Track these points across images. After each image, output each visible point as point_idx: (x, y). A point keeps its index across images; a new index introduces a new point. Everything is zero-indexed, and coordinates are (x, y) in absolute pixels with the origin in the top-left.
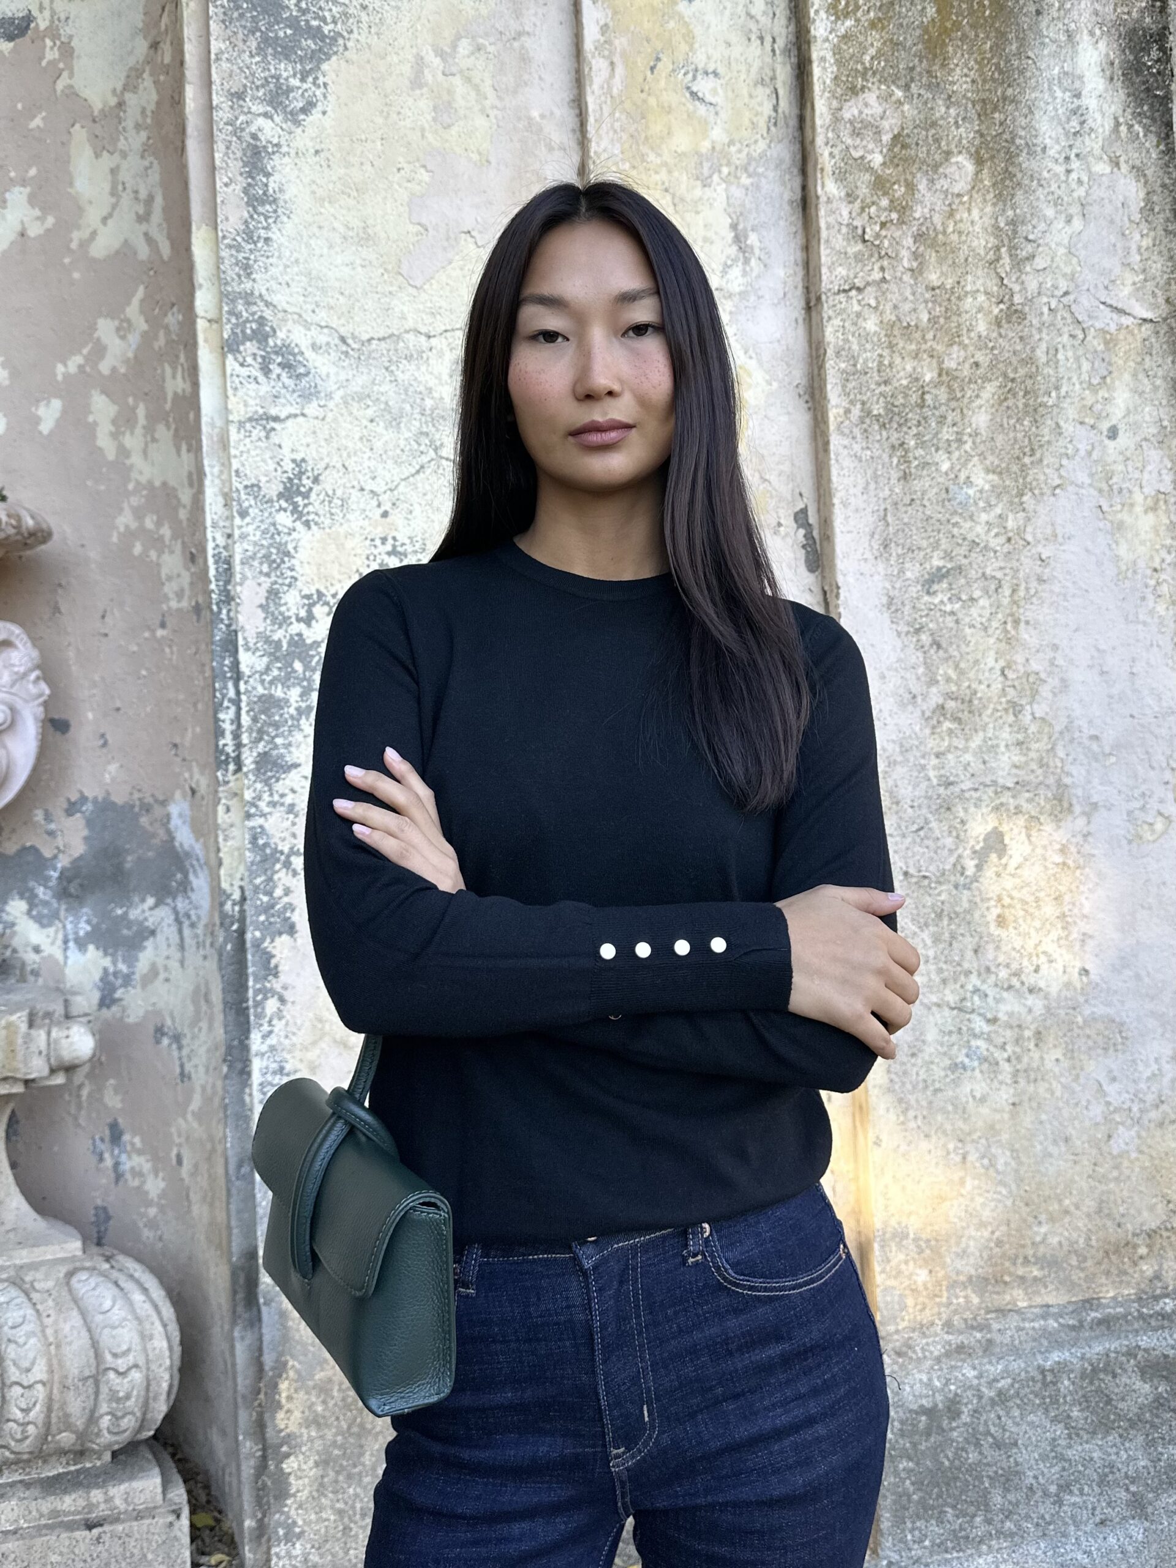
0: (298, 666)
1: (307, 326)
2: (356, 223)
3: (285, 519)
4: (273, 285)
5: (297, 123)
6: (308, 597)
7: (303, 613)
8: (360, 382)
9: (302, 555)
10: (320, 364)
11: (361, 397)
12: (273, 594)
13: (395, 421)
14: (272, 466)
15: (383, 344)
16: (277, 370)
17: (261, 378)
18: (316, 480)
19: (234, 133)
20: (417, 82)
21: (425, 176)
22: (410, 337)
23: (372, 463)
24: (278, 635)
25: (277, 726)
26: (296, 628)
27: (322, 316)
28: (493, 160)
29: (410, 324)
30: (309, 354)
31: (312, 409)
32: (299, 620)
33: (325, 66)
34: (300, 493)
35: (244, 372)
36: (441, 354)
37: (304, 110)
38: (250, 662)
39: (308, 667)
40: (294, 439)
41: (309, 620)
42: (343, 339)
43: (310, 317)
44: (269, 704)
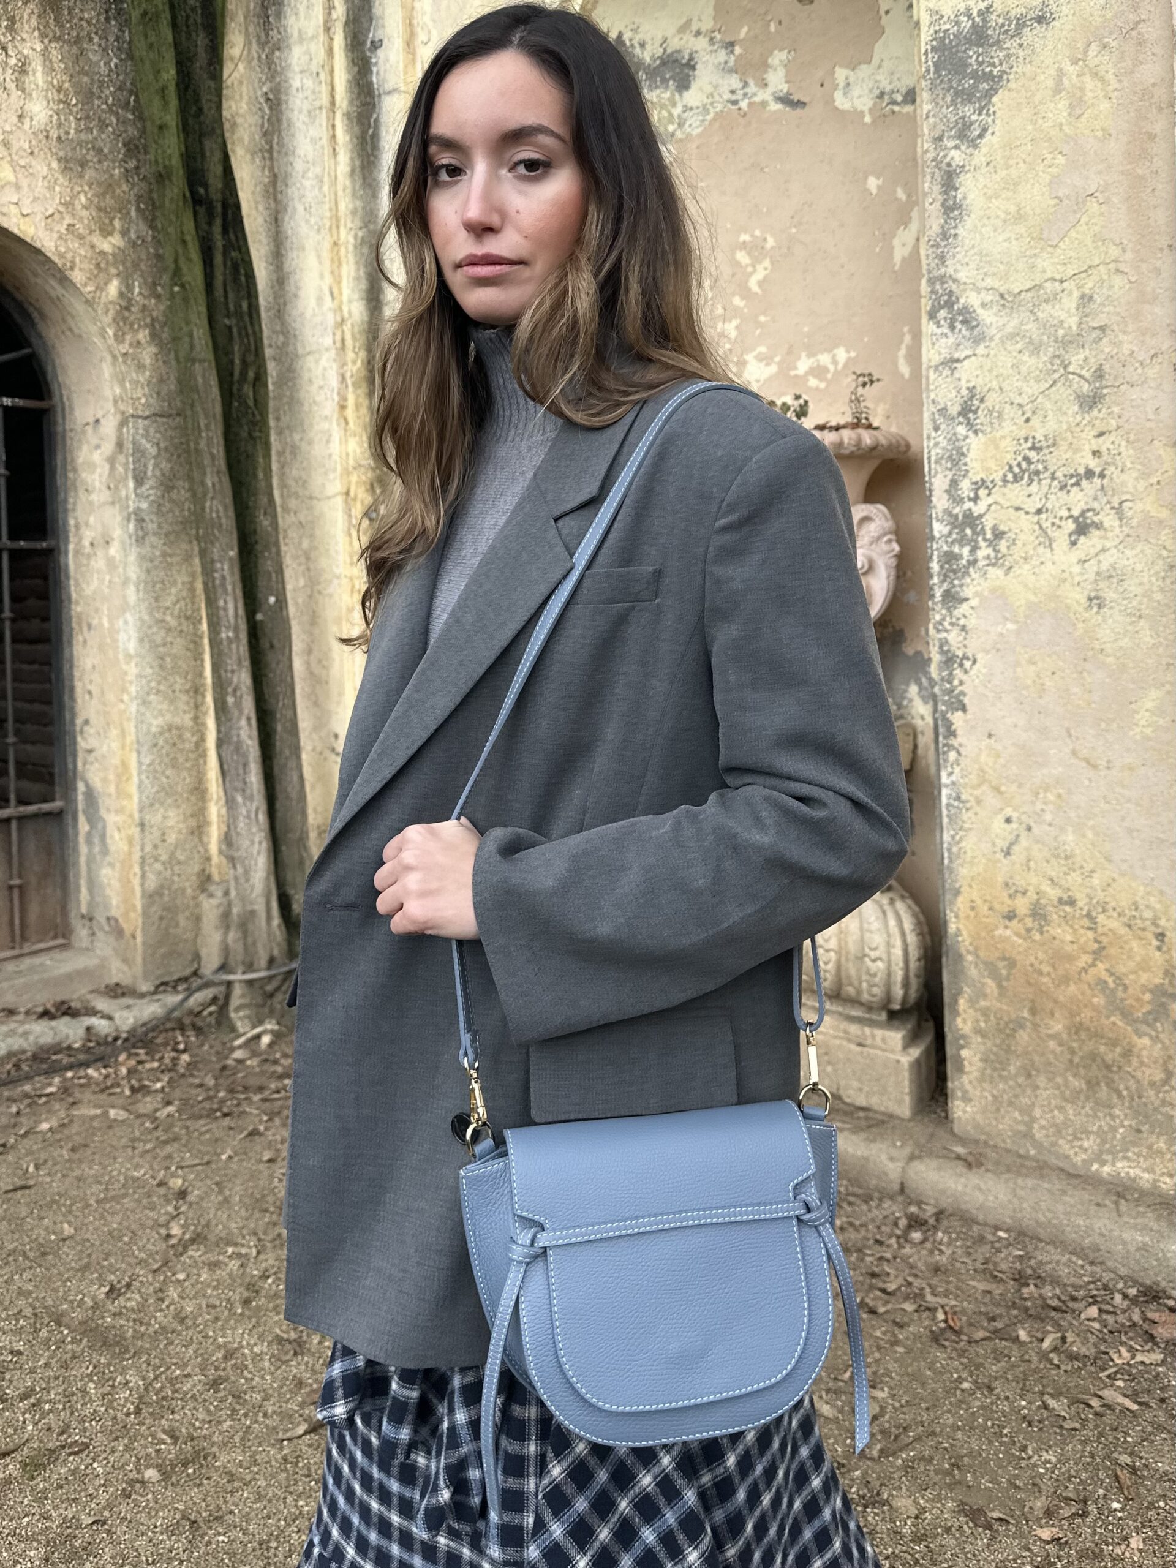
0: (968, 531)
1: (978, 291)
2: (1013, 209)
3: (962, 430)
4: (959, 267)
5: (975, 146)
6: (976, 483)
7: (972, 495)
8: (1012, 325)
9: (972, 455)
10: (986, 316)
11: (1012, 336)
12: (954, 483)
13: (1036, 349)
14: (954, 393)
15: (1029, 295)
16: (958, 326)
17: (950, 334)
18: (982, 400)
19: (936, 166)
20: (1058, 89)
21: (1061, 159)
23: (1019, 384)
24: (957, 510)
25: (955, 572)
26: (968, 505)
27: (989, 282)
28: (1114, 133)
29: (1049, 275)
30: (980, 311)
31: (981, 350)
32: (970, 499)
33: (994, 99)
34: (971, 411)
35: (939, 331)
36: (1070, 294)
37: (980, 136)
38: (939, 528)
39: (974, 532)
40: (969, 373)
41: (975, 499)
42: (1002, 296)
43: (981, 284)
44: (950, 558)
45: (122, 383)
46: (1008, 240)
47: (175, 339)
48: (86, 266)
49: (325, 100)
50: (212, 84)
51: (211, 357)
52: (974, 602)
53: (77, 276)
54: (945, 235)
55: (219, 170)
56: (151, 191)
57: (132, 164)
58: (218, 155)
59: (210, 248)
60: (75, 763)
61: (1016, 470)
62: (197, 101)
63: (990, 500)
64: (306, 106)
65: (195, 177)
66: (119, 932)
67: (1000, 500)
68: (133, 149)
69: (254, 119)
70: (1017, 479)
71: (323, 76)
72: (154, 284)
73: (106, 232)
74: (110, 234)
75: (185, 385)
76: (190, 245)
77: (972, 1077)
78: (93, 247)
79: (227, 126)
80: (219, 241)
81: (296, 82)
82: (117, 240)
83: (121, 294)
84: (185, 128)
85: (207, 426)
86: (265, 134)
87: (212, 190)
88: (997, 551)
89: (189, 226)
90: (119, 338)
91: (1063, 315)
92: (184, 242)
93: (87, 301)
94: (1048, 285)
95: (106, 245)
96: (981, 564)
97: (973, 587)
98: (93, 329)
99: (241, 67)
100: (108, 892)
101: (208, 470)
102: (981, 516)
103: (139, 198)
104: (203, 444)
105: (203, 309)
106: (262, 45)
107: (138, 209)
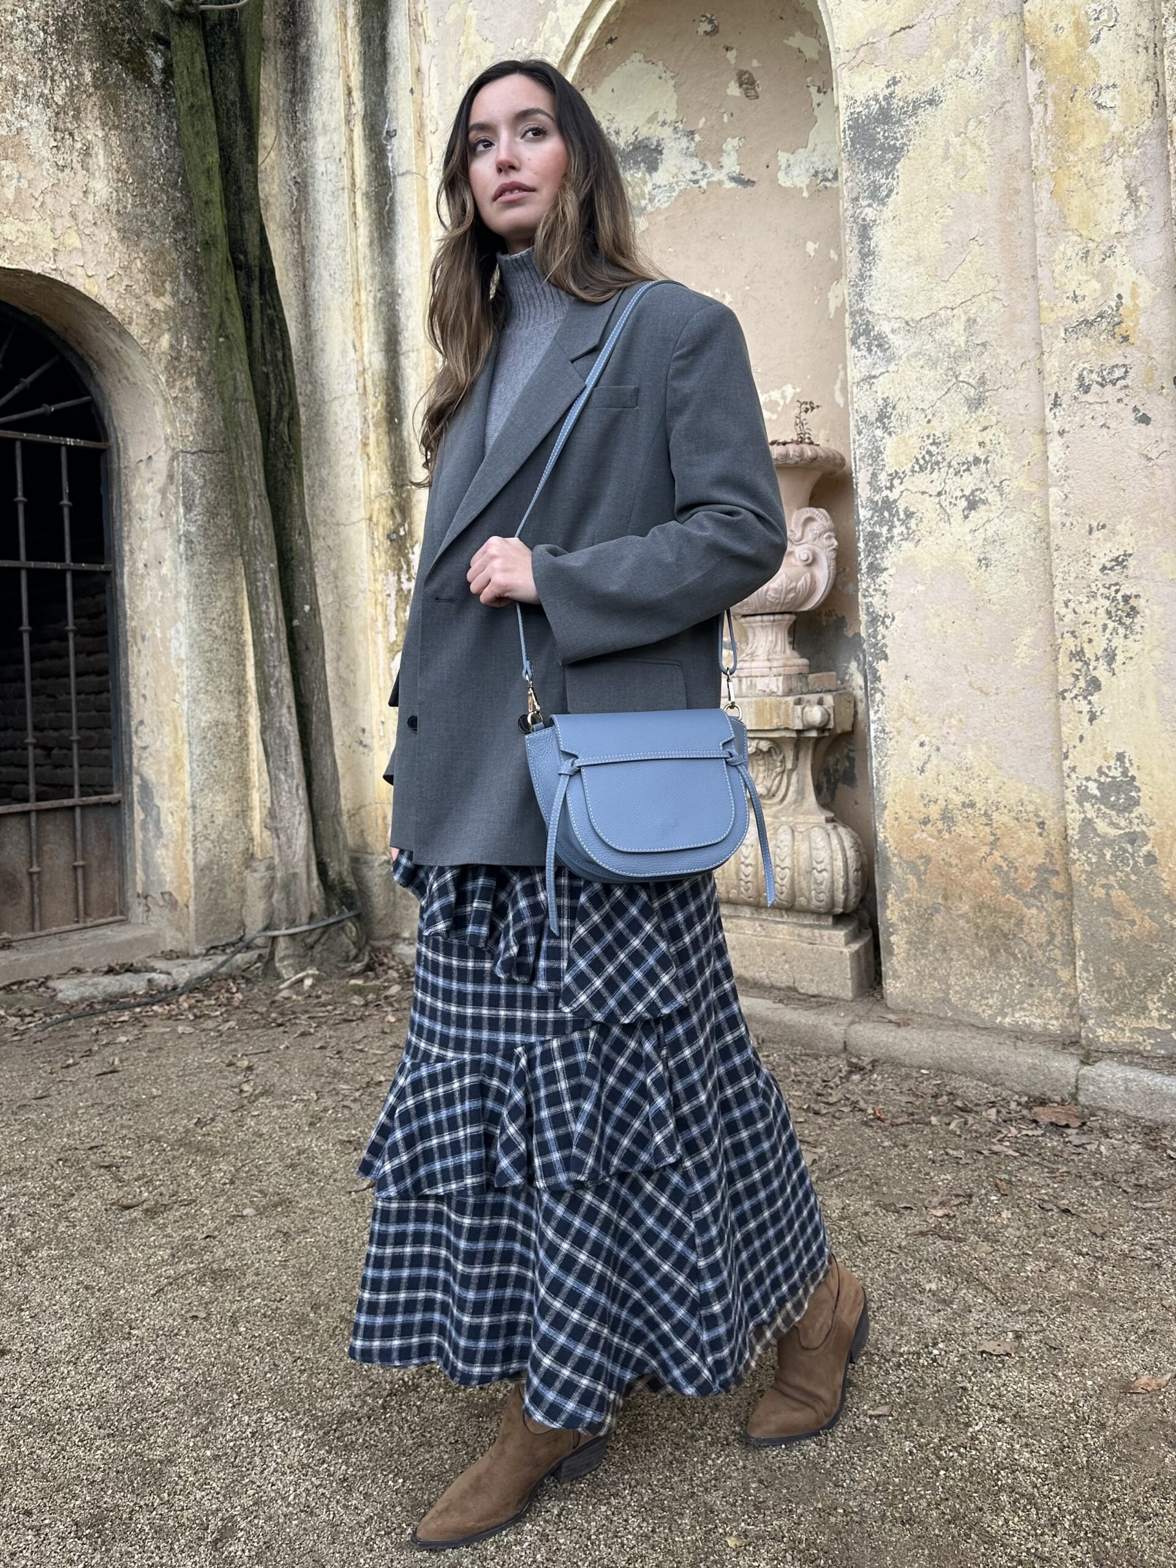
0: (886, 514)
1: (889, 320)
2: (914, 253)
3: (879, 433)
4: (873, 301)
5: (884, 204)
6: (891, 475)
7: (888, 485)
8: (915, 346)
9: (887, 452)
10: (895, 340)
11: (915, 355)
12: (874, 476)
13: (934, 364)
14: (872, 403)
15: (928, 321)
16: (874, 349)
17: (868, 356)
18: (894, 408)
19: (854, 222)
21: (950, 212)
23: (923, 393)
24: (877, 498)
25: (876, 548)
26: (886, 493)
27: (897, 312)
29: (942, 304)
30: (890, 336)
31: (892, 367)
32: (887, 489)
34: (886, 417)
35: (859, 354)
36: (960, 318)
37: (888, 196)
38: (864, 513)
39: (891, 515)
40: (883, 387)
41: (891, 488)
42: (907, 323)
43: (891, 315)
44: (873, 536)
45: (172, 423)
46: (911, 278)
47: (220, 383)
48: (141, 321)
49: (347, 182)
50: (250, 167)
51: (252, 397)
52: (891, 571)
53: (134, 330)
54: (862, 277)
55: (257, 240)
56: (197, 259)
57: (180, 236)
58: (256, 227)
59: (249, 306)
60: (131, 758)
61: (922, 462)
62: (237, 181)
63: (902, 488)
64: (330, 187)
65: (236, 246)
66: (173, 905)
67: (909, 487)
68: (180, 222)
69: (285, 199)
70: (922, 469)
71: (344, 162)
72: (200, 339)
73: (159, 293)
74: (162, 294)
75: (230, 420)
76: (233, 303)
77: (900, 958)
78: (147, 305)
79: (262, 204)
80: (257, 301)
81: (320, 167)
82: (168, 300)
83: (172, 347)
84: (227, 205)
85: (250, 456)
86: (294, 212)
87: (250, 257)
88: (908, 528)
89: (232, 287)
90: (170, 384)
91: (954, 336)
92: (228, 300)
93: (143, 351)
94: (942, 312)
95: (160, 304)
96: (896, 539)
97: (890, 559)
98: (148, 377)
99: (272, 154)
100: (162, 870)
101: (251, 494)
102: (895, 501)
103: (186, 263)
104: (246, 472)
105: (245, 357)
106: (291, 136)
107: (186, 274)
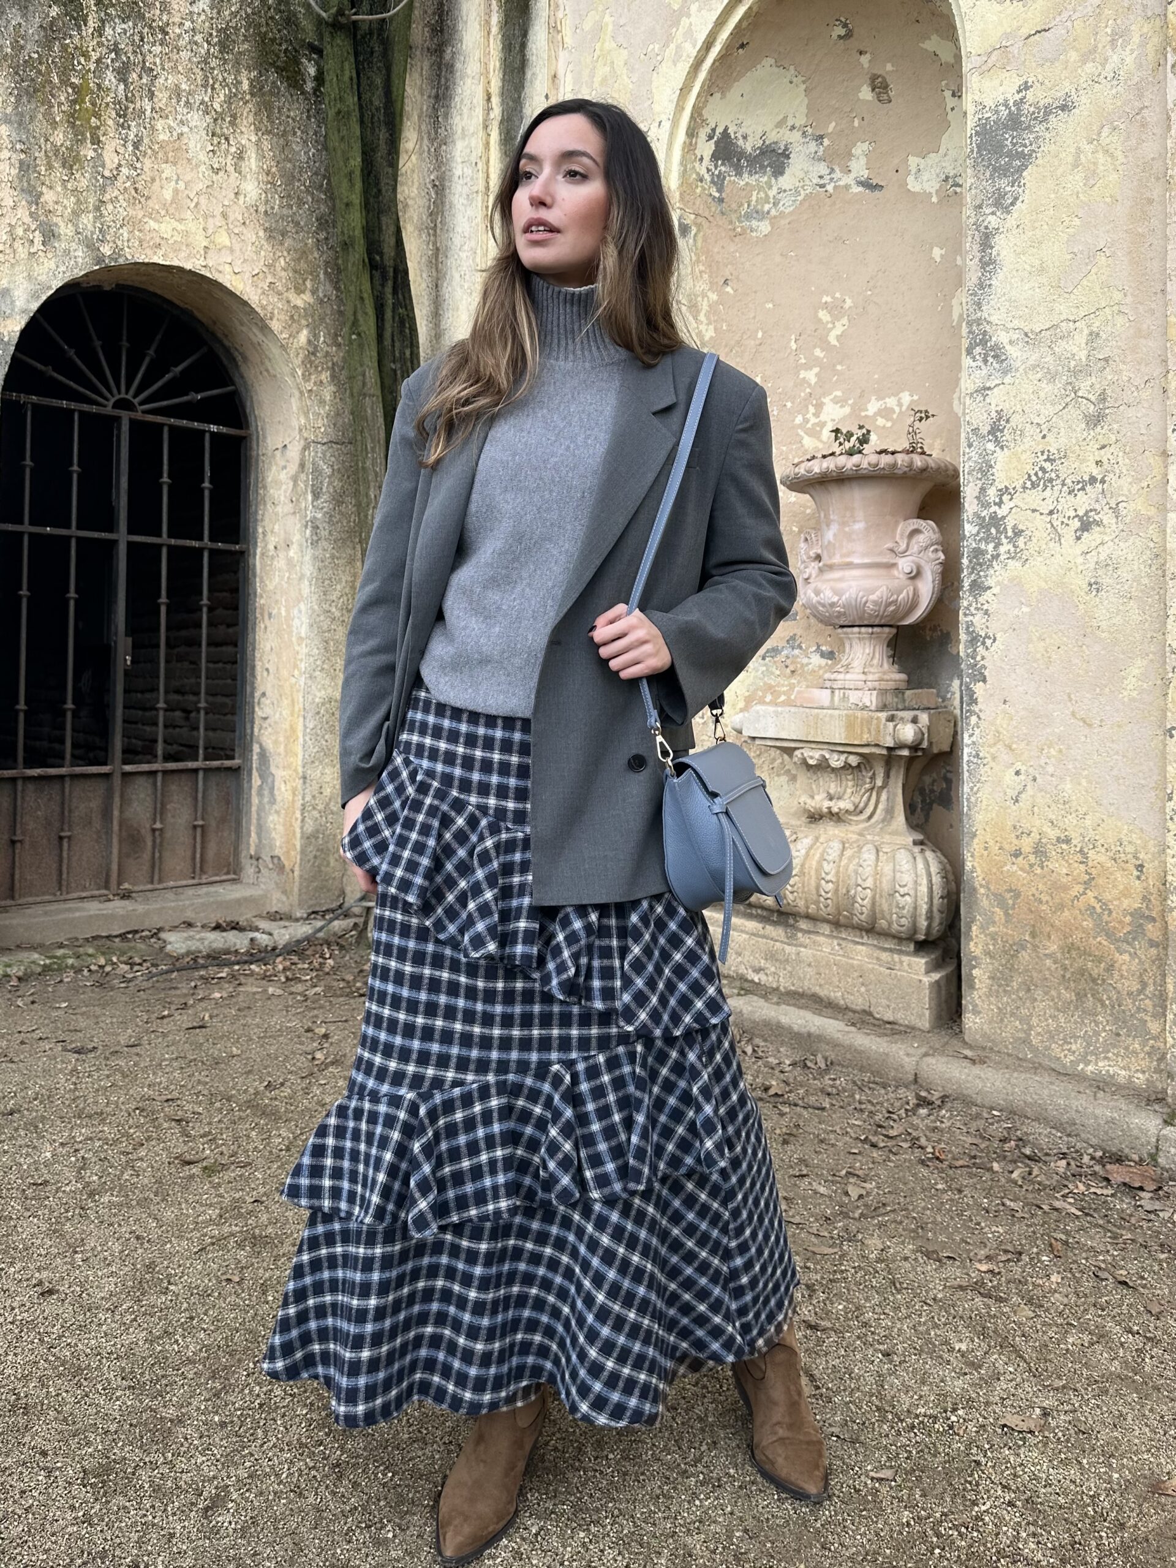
0: (993, 531)
1: (1007, 330)
2: (1037, 263)
3: (990, 446)
4: (992, 311)
5: (1009, 212)
6: (1001, 490)
7: (997, 500)
8: (1034, 358)
9: (998, 467)
10: (1012, 351)
11: (1034, 367)
12: (983, 490)
13: (1052, 377)
14: (985, 415)
15: (1048, 332)
16: (990, 360)
17: (983, 367)
18: (1008, 421)
19: (977, 230)
20: (1076, 164)
21: (1077, 222)
22: (1064, 324)
23: (1039, 407)
24: (984, 513)
25: (981, 565)
26: (994, 508)
27: (1016, 323)
28: (1120, 199)
29: (1064, 316)
30: (1008, 347)
31: (1007, 380)
32: (995, 504)
33: (1025, 174)
34: (999, 430)
35: (974, 364)
36: (1082, 331)
37: (1013, 204)
38: (969, 529)
39: (998, 531)
40: (997, 399)
41: (1000, 504)
42: (1026, 335)
43: (1009, 325)
44: (977, 553)
45: (306, 414)
46: (1033, 288)
47: (351, 378)
48: (282, 317)
49: (481, 186)
50: (390, 170)
51: (379, 393)
52: (996, 590)
53: (275, 326)
55: (392, 241)
56: (337, 258)
57: (322, 236)
58: (392, 229)
59: (382, 305)
60: (252, 728)
61: (1034, 478)
62: (377, 184)
63: (1012, 504)
64: (466, 190)
65: (373, 247)
66: (281, 868)
67: (1020, 504)
68: (323, 223)
69: (422, 202)
70: (1034, 486)
71: (480, 165)
72: (336, 335)
73: (299, 291)
74: (303, 292)
75: (357, 414)
76: (367, 301)
77: (981, 992)
78: (288, 302)
79: (400, 206)
80: (390, 300)
81: (458, 172)
82: (307, 297)
83: (309, 342)
84: (366, 206)
85: (373, 449)
86: (431, 214)
87: (386, 257)
88: (1016, 547)
89: (367, 286)
90: (306, 378)
91: (1075, 350)
92: (362, 299)
93: (282, 346)
95: (302, 300)
96: (1002, 557)
97: (995, 577)
98: (286, 370)
99: (413, 158)
100: (273, 834)
102: (1004, 518)
103: (327, 263)
104: (368, 463)
105: (375, 354)
106: (432, 141)
107: (326, 273)
